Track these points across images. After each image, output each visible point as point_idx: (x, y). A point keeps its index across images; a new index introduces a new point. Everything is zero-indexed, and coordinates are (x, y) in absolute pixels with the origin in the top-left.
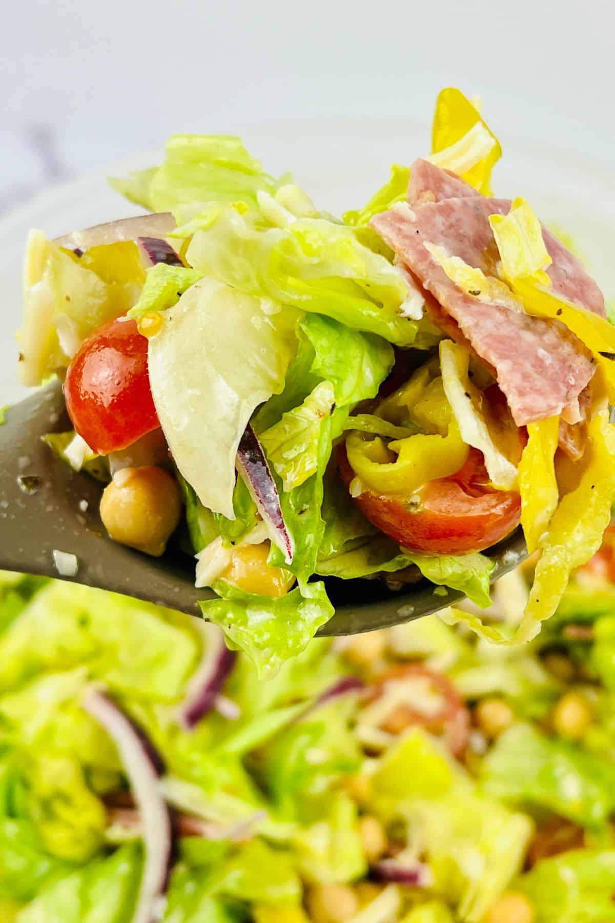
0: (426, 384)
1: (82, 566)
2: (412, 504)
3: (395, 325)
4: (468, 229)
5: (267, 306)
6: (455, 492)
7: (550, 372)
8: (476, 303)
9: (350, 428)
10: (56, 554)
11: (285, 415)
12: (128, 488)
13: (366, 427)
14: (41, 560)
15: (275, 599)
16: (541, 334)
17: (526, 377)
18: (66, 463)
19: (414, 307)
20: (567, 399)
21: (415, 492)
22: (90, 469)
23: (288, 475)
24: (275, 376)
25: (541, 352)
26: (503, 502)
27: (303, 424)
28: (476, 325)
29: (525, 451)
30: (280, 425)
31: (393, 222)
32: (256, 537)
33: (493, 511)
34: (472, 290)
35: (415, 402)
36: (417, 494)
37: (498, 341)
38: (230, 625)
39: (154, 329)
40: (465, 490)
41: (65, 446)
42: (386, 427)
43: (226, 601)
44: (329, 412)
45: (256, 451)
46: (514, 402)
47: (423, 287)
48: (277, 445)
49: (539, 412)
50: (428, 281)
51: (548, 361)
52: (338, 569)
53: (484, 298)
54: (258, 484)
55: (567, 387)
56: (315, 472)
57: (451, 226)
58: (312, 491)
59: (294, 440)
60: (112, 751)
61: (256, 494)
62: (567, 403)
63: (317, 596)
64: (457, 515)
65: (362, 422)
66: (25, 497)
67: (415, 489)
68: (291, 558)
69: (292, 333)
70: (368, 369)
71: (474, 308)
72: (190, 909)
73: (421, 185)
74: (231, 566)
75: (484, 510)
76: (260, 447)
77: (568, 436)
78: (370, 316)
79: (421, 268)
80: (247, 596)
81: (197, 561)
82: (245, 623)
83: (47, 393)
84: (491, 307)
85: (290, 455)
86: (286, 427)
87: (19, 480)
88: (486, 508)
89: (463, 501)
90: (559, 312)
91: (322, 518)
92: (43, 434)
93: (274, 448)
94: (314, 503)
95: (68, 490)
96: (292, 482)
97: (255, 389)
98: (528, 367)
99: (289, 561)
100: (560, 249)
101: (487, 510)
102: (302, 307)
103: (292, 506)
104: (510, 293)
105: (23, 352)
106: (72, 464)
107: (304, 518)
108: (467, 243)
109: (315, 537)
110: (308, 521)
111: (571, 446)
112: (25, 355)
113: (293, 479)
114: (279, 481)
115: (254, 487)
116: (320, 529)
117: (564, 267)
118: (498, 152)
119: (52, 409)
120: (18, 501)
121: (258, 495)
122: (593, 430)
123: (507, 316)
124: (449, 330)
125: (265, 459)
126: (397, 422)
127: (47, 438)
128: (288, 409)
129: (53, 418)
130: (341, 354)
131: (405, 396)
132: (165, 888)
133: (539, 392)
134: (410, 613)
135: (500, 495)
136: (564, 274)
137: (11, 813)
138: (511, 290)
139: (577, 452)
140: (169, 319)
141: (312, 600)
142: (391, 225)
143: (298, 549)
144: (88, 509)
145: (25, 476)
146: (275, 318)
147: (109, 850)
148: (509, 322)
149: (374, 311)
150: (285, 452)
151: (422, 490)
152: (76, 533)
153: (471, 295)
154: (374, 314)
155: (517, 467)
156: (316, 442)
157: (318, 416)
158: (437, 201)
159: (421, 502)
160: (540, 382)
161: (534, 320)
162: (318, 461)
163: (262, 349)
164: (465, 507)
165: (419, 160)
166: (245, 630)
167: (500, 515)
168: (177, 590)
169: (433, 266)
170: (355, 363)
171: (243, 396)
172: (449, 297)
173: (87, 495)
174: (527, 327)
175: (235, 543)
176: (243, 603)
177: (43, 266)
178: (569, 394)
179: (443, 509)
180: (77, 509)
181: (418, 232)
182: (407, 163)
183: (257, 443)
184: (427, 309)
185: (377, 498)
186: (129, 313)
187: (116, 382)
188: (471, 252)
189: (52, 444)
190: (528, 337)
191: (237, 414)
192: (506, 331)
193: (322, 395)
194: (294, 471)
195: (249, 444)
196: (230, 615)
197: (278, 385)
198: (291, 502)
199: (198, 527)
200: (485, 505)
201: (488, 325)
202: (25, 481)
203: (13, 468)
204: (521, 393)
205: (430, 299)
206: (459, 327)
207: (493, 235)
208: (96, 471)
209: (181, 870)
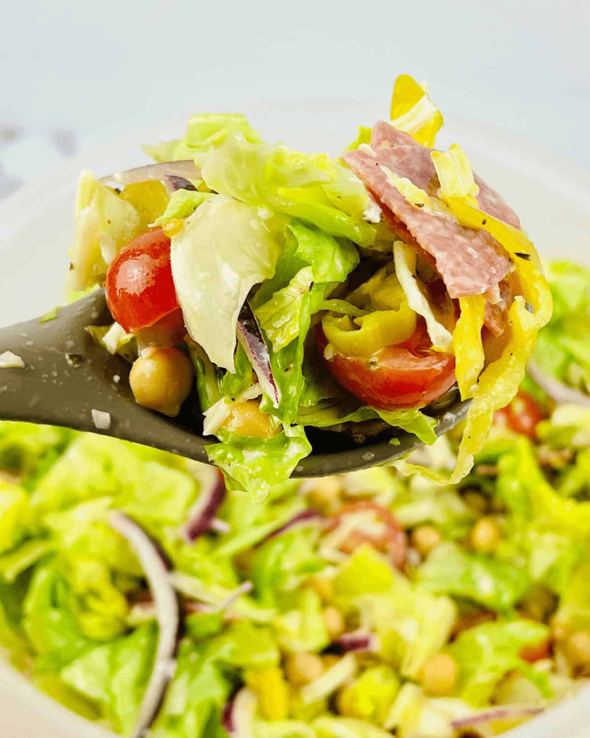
0: (384, 279)
1: (114, 421)
2: (372, 363)
3: (360, 228)
4: (417, 166)
5: (264, 213)
6: (405, 354)
7: (477, 264)
8: (422, 212)
9: (325, 308)
10: (94, 412)
11: (275, 294)
12: (152, 360)
13: (337, 308)
14: (82, 417)
15: (265, 440)
16: (470, 239)
17: (458, 264)
18: (103, 348)
19: (374, 214)
20: (489, 282)
21: (374, 354)
22: (122, 354)
23: (277, 339)
24: (268, 265)
25: (470, 250)
26: (441, 361)
27: (289, 299)
28: (421, 227)
29: (459, 322)
30: (271, 302)
31: (358, 157)
32: (252, 392)
33: (434, 367)
34: (418, 203)
35: (376, 290)
36: (376, 356)
37: (436, 238)
38: (230, 463)
39: (175, 231)
40: (412, 353)
41: (103, 335)
42: (353, 309)
43: (227, 444)
44: (309, 288)
45: (252, 320)
46: (448, 281)
47: (380, 202)
48: (268, 317)
49: (467, 289)
50: (384, 196)
51: (476, 256)
52: (315, 421)
53: (426, 209)
54: (253, 345)
55: (490, 275)
56: (297, 336)
57: (403, 163)
58: (295, 353)
59: (281, 312)
60: (134, 560)
61: (251, 352)
62: (491, 286)
63: (298, 435)
64: (406, 369)
65: (334, 305)
66: (71, 369)
67: (374, 352)
68: (278, 402)
69: (281, 235)
70: (339, 261)
71: (419, 216)
72: (195, 671)
73: (380, 136)
74: (231, 417)
75: (427, 366)
76: (255, 318)
77: (492, 317)
78: (340, 220)
79: (379, 188)
80: (244, 439)
81: (205, 417)
82: (241, 461)
83: (91, 297)
84: (433, 216)
85: (278, 324)
86: (276, 303)
87: (67, 357)
88: (429, 364)
89: (412, 360)
90: (484, 223)
91: (303, 375)
92: (87, 325)
93: (265, 320)
94: (296, 363)
95: (105, 366)
96: (279, 345)
97: (252, 272)
98: (460, 258)
99: (276, 406)
100: (487, 187)
101: (430, 366)
102: (289, 213)
103: (280, 365)
104: (447, 208)
105: (73, 262)
106: (108, 348)
107: (289, 373)
108: (415, 175)
109: (297, 388)
110: (291, 376)
111: (494, 324)
112: (74, 265)
113: (280, 342)
114: (270, 345)
115: (250, 347)
116: (301, 383)
117: (489, 198)
118: (440, 121)
119: (94, 309)
120: (66, 372)
121: (253, 353)
122: (511, 315)
123: (444, 223)
124: (401, 233)
125: (259, 328)
126: (361, 307)
127: (90, 329)
128: (278, 290)
129: (94, 315)
130: (317, 248)
131: (368, 287)
132: (175, 654)
133: (468, 275)
134: (372, 458)
135: (439, 355)
136: (490, 203)
137: (55, 604)
138: (448, 207)
139: (499, 329)
140: (187, 223)
141: (295, 438)
142: (357, 159)
143: (283, 398)
144: (120, 381)
145: (72, 354)
146: (268, 222)
147: (129, 631)
148: (446, 228)
149: (344, 217)
150: (274, 321)
151: (380, 353)
152: (110, 397)
153: (416, 207)
154: (344, 219)
155: (452, 333)
156: (298, 311)
157: (300, 293)
158: (392, 146)
159: (379, 362)
160: (468, 269)
161: (465, 228)
162: (300, 328)
163: (258, 245)
164: (413, 364)
165: (379, 121)
166: (242, 466)
167: (439, 371)
168: (188, 440)
169: (388, 186)
170: (330, 255)
171: (243, 275)
172: (400, 208)
173: (119, 371)
174: (459, 233)
175: (235, 399)
176: (240, 445)
177: (91, 197)
178: (491, 280)
179: (396, 366)
180: (111, 381)
181: (377, 164)
182: (370, 125)
183: (253, 315)
184: (383, 216)
185: (345, 359)
186: (157, 221)
187: (145, 274)
188: (418, 180)
189: (93, 333)
190: (460, 239)
191: (239, 289)
192: (443, 233)
193: (303, 277)
194: (282, 335)
195: (246, 316)
196: (230, 456)
197: (270, 271)
198: (278, 361)
199: (206, 393)
200: (428, 362)
201: (430, 228)
202: (71, 357)
203: (63, 348)
204: (454, 274)
205: (386, 210)
206: (408, 229)
207: (435, 170)
208: (127, 356)
209: (186, 643)
